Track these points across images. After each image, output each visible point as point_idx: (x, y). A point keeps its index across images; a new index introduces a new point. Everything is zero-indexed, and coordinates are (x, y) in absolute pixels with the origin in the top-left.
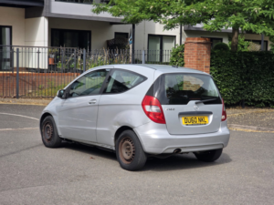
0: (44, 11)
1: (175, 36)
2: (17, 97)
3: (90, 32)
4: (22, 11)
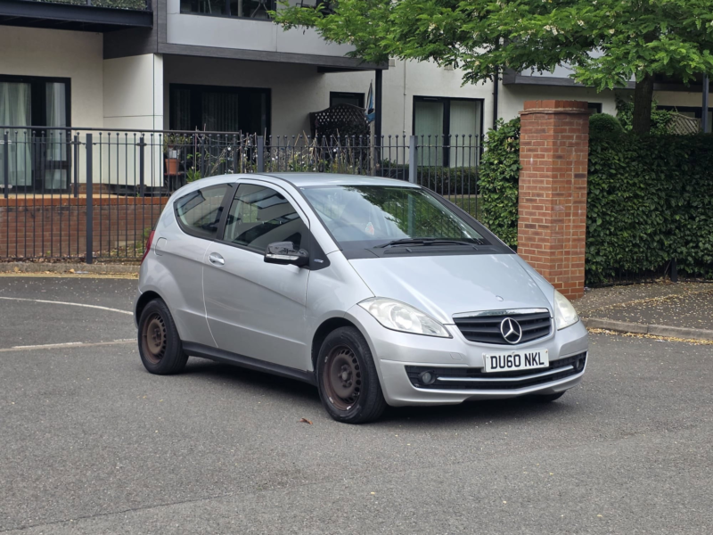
0: (154, 38)
1: (482, 101)
2: (89, 259)
3: (268, 92)
4: (96, 39)
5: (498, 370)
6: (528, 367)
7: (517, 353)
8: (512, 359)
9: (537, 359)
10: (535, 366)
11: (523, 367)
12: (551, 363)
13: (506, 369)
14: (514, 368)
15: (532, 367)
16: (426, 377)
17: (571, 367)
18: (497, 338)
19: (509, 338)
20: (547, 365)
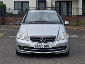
5: (37, 48)
6: (45, 48)
7: (42, 44)
8: (41, 46)
9: (48, 46)
10: (47, 48)
11: (44, 48)
12: (52, 47)
13: (39, 48)
14: (41, 48)
15: (46, 48)
16: (22, 48)
17: (60, 49)
18: (39, 41)
19: (42, 41)
20: (51, 48)
